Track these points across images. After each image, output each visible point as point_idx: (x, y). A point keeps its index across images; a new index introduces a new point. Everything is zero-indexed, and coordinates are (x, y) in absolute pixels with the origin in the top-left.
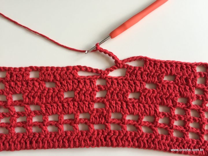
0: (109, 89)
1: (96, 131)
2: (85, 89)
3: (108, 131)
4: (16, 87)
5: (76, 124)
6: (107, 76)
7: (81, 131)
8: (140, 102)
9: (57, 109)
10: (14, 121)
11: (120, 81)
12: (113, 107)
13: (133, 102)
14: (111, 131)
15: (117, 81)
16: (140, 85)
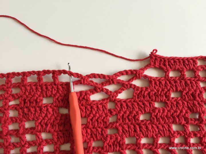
0: (119, 113)
4: (30, 113)
5: (89, 153)
6: (116, 98)
8: (152, 123)
11: (129, 103)
12: (126, 131)
13: (145, 124)
15: (126, 104)
16: (150, 105)
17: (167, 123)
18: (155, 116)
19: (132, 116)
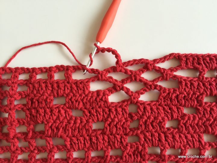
0: (142, 118)
4: (38, 115)
6: (138, 100)
8: (180, 132)
9: (84, 143)
11: (153, 106)
12: (149, 140)
13: (172, 133)
16: (177, 110)
17: (197, 133)
18: (183, 124)
19: (157, 123)
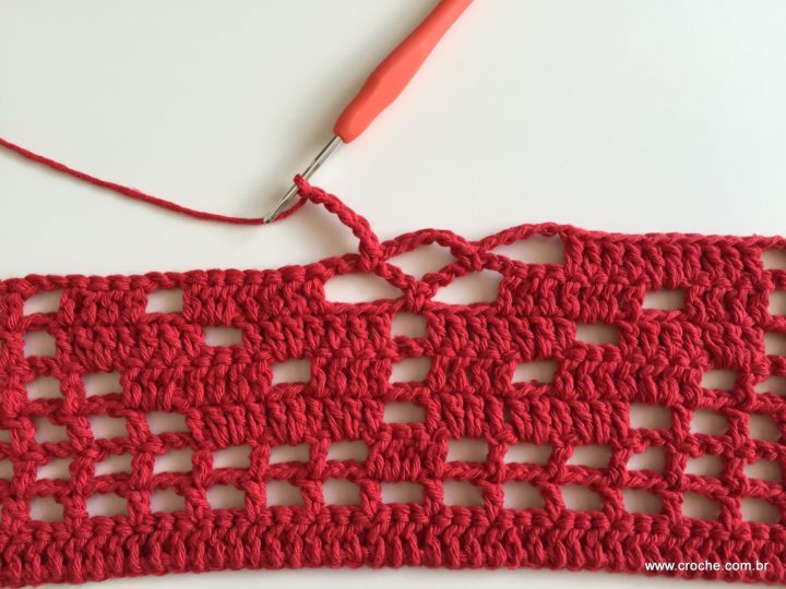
0: (440, 353)
1: (388, 508)
2: (348, 352)
3: (432, 509)
4: (98, 347)
5: (314, 480)
6: (428, 302)
7: (330, 507)
8: (556, 396)
9: (248, 425)
10: (84, 473)
11: (478, 320)
12: (456, 418)
13: (529, 397)
14: (443, 508)
15: (465, 323)
16: (557, 333)
17: (610, 400)
18: (570, 372)
19: (486, 366)
